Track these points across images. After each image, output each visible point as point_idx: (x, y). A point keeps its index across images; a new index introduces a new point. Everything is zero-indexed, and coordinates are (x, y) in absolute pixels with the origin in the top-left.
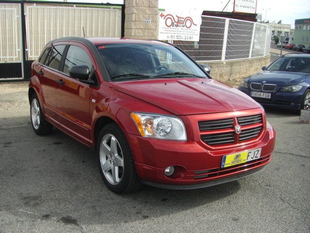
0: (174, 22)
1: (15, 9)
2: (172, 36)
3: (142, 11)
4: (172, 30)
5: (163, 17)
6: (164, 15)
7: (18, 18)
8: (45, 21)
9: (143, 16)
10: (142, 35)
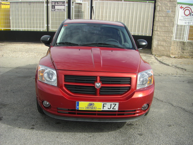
0: (191, 12)
1: (88, 3)
2: (189, 23)
3: (165, 4)
4: (189, 18)
5: (182, 9)
6: (183, 8)
7: (88, 8)
8: (108, 10)
9: (165, 8)
10: (163, 21)
